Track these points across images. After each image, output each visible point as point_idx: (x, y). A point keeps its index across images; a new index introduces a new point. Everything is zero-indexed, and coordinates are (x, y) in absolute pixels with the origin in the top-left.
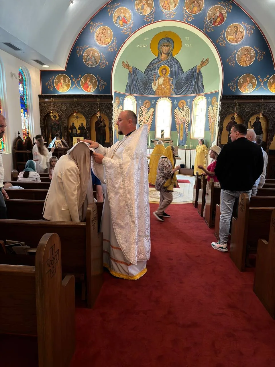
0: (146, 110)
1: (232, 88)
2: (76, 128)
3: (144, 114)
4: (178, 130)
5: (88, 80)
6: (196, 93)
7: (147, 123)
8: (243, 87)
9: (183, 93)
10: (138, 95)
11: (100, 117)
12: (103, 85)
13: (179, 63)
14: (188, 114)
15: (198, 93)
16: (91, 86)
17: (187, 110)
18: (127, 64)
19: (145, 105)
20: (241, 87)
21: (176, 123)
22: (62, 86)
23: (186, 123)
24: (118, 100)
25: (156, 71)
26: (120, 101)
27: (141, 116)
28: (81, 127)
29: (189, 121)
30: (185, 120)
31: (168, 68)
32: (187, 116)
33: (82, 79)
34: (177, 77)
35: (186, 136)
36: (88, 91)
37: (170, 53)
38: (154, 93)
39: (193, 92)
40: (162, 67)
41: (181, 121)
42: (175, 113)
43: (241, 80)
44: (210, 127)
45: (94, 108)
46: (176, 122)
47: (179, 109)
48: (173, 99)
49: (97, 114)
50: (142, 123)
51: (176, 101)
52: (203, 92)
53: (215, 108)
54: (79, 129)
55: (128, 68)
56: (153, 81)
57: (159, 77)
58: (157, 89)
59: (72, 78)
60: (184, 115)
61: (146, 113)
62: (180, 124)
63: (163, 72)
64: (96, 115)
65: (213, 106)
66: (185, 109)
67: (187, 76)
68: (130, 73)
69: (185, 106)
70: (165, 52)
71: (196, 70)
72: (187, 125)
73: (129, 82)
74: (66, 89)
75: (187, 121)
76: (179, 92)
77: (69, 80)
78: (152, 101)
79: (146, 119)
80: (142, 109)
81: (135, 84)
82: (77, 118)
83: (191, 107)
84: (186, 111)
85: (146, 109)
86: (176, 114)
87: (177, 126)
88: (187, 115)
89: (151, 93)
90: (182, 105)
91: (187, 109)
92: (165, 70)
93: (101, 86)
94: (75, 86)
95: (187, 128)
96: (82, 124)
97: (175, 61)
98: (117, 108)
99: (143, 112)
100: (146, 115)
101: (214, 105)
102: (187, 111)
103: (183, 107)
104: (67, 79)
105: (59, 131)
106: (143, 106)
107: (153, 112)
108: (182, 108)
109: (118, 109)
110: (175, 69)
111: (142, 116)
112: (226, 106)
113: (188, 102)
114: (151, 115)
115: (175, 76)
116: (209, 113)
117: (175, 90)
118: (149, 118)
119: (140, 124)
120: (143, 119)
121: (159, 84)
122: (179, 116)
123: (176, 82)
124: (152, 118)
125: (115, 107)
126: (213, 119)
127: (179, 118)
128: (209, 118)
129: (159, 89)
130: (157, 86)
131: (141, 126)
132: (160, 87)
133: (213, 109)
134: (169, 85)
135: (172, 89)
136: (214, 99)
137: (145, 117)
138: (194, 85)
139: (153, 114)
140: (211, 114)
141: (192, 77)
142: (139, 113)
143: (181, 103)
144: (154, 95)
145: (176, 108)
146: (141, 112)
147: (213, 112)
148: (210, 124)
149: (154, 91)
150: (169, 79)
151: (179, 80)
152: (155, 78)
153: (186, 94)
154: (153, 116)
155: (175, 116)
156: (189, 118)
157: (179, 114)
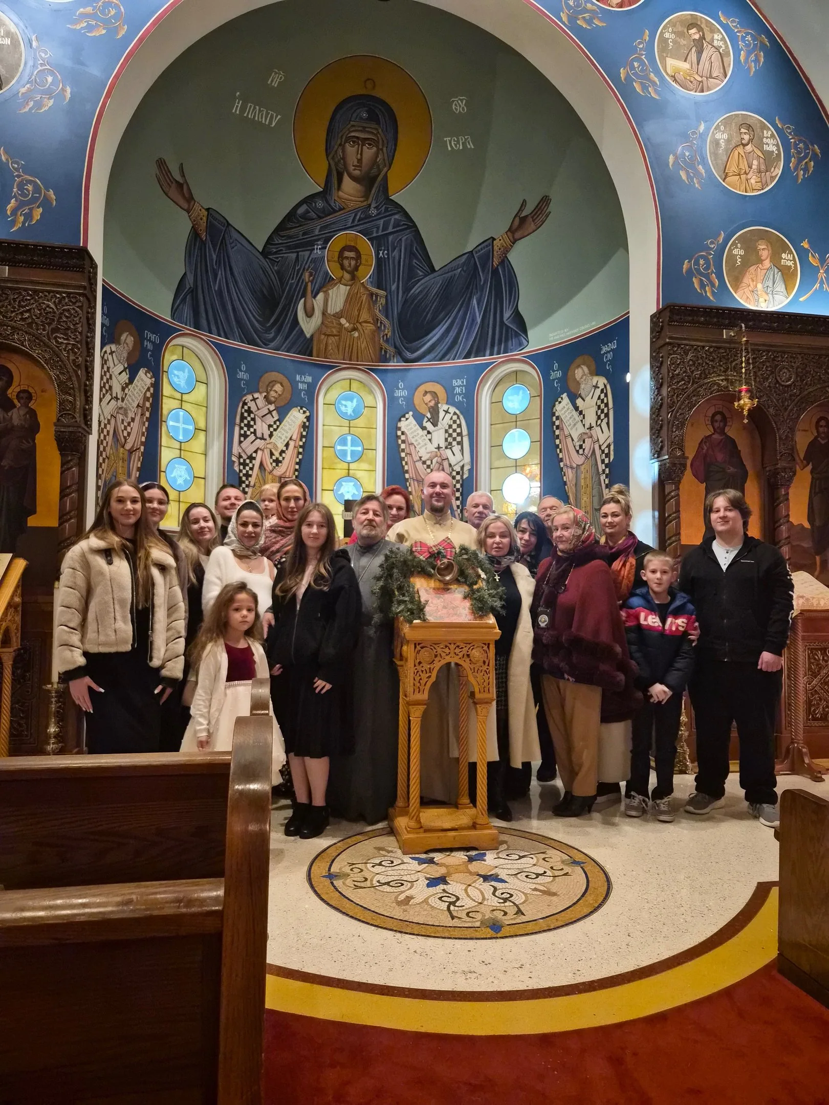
0: (270, 412)
3: (261, 427)
6: (488, 352)
7: (279, 471)
9: (432, 355)
10: (235, 344)
12: (35, 199)
13: (415, 226)
14: (459, 439)
15: (499, 353)
17: (455, 422)
18: (180, 186)
19: (268, 393)
20: (737, 282)
21: (407, 476)
23: (453, 478)
24: (127, 338)
25: (317, 252)
26: (145, 350)
27: (245, 436)
29: (462, 467)
30: (446, 464)
31: (367, 247)
32: (456, 449)
34: (407, 290)
37: (380, 178)
38: (305, 346)
39: (477, 350)
40: (340, 239)
41: (428, 470)
42: (399, 433)
43: (735, 252)
44: (571, 487)
46: (407, 472)
47: (419, 418)
48: (388, 380)
50: (251, 469)
51: (401, 385)
52: (520, 344)
53: (586, 403)
55: (186, 206)
56: (304, 295)
57: (327, 282)
58: (319, 330)
60: (443, 444)
61: (270, 426)
63: (346, 262)
65: (573, 398)
66: (445, 421)
67: (448, 285)
68: (195, 233)
69: (445, 407)
70: (357, 173)
71: (487, 257)
73: (190, 278)
75: (458, 468)
76: (413, 351)
78: (298, 378)
79: (272, 454)
80: (252, 405)
81: (220, 293)
83: (469, 411)
84: (450, 426)
85: (272, 407)
86: (403, 437)
87: (413, 488)
89: (294, 342)
90: (432, 404)
91: (455, 418)
92: (352, 254)
93: (18, 203)
95: (457, 499)
97: (397, 217)
98: (125, 377)
99: (258, 420)
102: (455, 426)
103: (435, 411)
106: (256, 395)
107: (304, 426)
108: (429, 415)
110: (396, 253)
111: (252, 437)
112: (689, 357)
113: (458, 390)
114: (294, 437)
115: (395, 284)
116: (558, 427)
117: (398, 343)
118: (284, 449)
119: (244, 472)
120: (256, 452)
121: (329, 312)
122: (417, 449)
123: (400, 307)
124: (301, 450)
125: (110, 363)
126: (581, 451)
127: (420, 457)
128: (558, 450)
129: (327, 333)
130: (317, 319)
131: (247, 482)
132: (331, 325)
133: (576, 408)
134: (373, 320)
135: (383, 336)
136: (579, 366)
137: (269, 446)
138: (479, 320)
139: (304, 433)
140: (571, 429)
141: (468, 288)
142: (238, 420)
143: (426, 393)
144: (308, 353)
145: (404, 416)
146: (246, 418)
147: (582, 421)
148: (569, 476)
149: (308, 336)
150: (372, 294)
151: (414, 300)
152: (309, 284)
153: (447, 357)
154: (301, 441)
155: (403, 446)
156: (463, 455)
157: (416, 440)
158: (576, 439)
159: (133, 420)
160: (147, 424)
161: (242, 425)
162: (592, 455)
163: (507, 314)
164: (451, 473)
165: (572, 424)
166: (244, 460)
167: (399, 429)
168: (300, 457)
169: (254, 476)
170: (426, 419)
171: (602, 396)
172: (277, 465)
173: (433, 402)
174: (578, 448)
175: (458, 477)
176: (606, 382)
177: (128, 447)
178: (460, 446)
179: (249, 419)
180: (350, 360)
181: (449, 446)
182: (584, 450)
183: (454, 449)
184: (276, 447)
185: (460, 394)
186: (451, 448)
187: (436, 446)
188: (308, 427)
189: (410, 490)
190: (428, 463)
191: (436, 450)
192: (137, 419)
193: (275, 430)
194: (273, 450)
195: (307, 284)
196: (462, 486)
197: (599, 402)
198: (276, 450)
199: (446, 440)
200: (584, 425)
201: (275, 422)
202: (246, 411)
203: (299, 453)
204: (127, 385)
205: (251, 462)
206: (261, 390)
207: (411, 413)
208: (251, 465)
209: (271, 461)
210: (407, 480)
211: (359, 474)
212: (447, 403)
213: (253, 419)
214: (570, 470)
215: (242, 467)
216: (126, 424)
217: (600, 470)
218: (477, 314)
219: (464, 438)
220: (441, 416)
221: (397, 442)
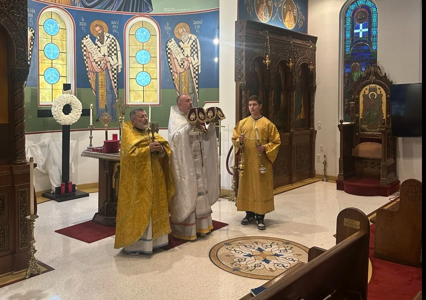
1: (249, 10)
4: (93, 87)
9: (99, 6)
14: (115, 52)
17: (113, 43)
21: (87, 69)
23: (113, 72)
29: (118, 67)
30: (108, 64)
32: (114, 57)
35: (114, 99)
39: (124, 8)
41: (99, 67)
42: (83, 46)
44: (177, 82)
46: (87, 67)
47: (93, 39)
48: (75, 15)
51: (83, 19)
52: (148, 9)
53: (185, 45)
60: (106, 54)
62: (97, 73)
65: (178, 41)
66: (107, 42)
69: (108, 35)
72: (113, 76)
75: (115, 67)
76: (89, 2)
83: (120, 37)
84: (110, 45)
86: (85, 48)
87: (91, 76)
88: (113, 54)
90: (100, 32)
91: (113, 41)
95: (115, 83)
101: (184, 38)
102: (113, 45)
103: (102, 36)
108: (99, 38)
112: (251, 42)
113: (114, 27)
116: (169, 53)
122: (93, 55)
124: (30, 53)
126: (182, 66)
127: (95, 60)
128: (170, 64)
133: (180, 46)
136: (180, 27)
139: (32, 43)
140: (177, 55)
143: (97, 25)
145: (85, 37)
147: (182, 53)
148: (176, 76)
153: (108, 8)
154: (30, 47)
155: (85, 53)
156: (118, 60)
157: (92, 51)
158: (179, 60)
162: (188, 69)
164: (111, 69)
165: (177, 53)
167: (83, 43)
170: (97, 40)
171: (194, 44)
173: (101, 31)
174: (180, 65)
176: (196, 38)
178: (116, 56)
180: (55, 2)
181: (110, 55)
182: (184, 66)
183: (113, 57)
186: (111, 56)
187: (103, 54)
188: (34, 39)
189: (89, 77)
190: (99, 63)
191: (103, 57)
196: (117, 76)
197: (192, 46)
199: (108, 52)
200: (184, 55)
207: (89, 36)
210: (87, 72)
211: (58, 66)
212: (109, 33)
214: (176, 74)
217: (193, 76)
219: (118, 52)
220: (105, 40)
221: (82, 51)
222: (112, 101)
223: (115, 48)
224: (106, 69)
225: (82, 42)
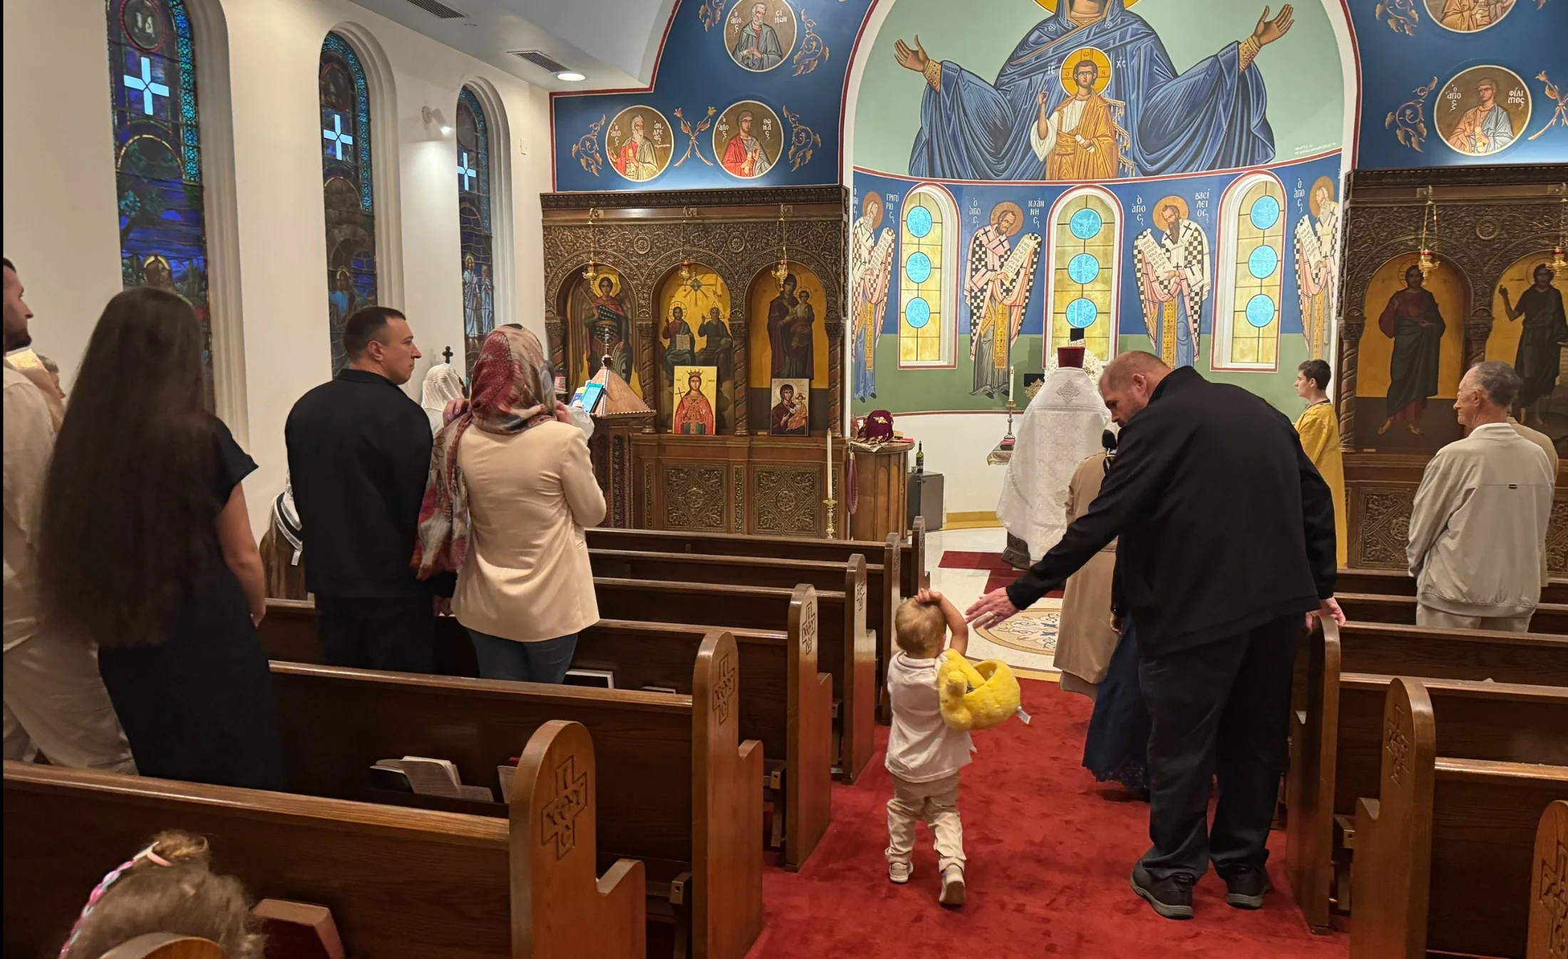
0: (1001, 243)
1: (1407, 137)
2: (689, 331)
3: (992, 260)
4: (1152, 331)
5: (745, 125)
6: (1234, 163)
7: (1008, 302)
8: (1461, 126)
9: (1174, 167)
10: (967, 182)
11: (790, 278)
12: (807, 144)
13: (1154, 33)
14: (1199, 257)
15: (1245, 165)
16: (755, 151)
17: (1196, 239)
18: (915, 52)
19: (999, 224)
20: (1450, 130)
21: (1142, 297)
22: (638, 155)
23: (1192, 299)
24: (873, 208)
25: (1052, 72)
26: (886, 211)
27: (977, 270)
28: (709, 322)
29: (1202, 288)
30: (1184, 284)
31: (1103, 59)
32: (1196, 268)
33: (721, 122)
34: (1147, 98)
35: (1191, 352)
36: (741, 173)
38: (1040, 169)
39: (1223, 160)
40: (1075, 56)
41: (1166, 291)
42: (1136, 252)
43: (1450, 96)
44: (1305, 317)
45: (767, 244)
46: (1143, 293)
47: (1157, 235)
48: (1125, 194)
49: (777, 270)
50: (982, 301)
51: (1139, 200)
52: (1267, 156)
53: (1324, 229)
54: (701, 334)
55: (921, 68)
56: (1037, 118)
57: (1063, 99)
58: (1053, 151)
59: (680, 119)
60: (1182, 263)
61: (1001, 257)
62: (1161, 304)
63: (1082, 77)
64: (773, 273)
65: (1313, 221)
66: (1185, 238)
67: (1193, 90)
68: (931, 88)
69: (1186, 223)
71: (1232, 61)
72: (1192, 308)
73: (926, 130)
74: (653, 167)
75: (1196, 289)
76: (1153, 163)
77: (665, 130)
78: (1030, 204)
79: (1002, 284)
80: (984, 239)
81: (954, 137)
82: (693, 287)
84: (1191, 244)
85: (1003, 238)
86: (1140, 256)
87: (1150, 311)
89: (1027, 169)
90: (1172, 219)
91: (1196, 234)
92: (1088, 69)
93: (799, 149)
94: (688, 153)
95: (1195, 321)
96: (715, 312)
97: (1134, 26)
98: (871, 242)
99: (989, 253)
100: (1001, 267)
101: (1323, 214)
102: (1195, 243)
103: (1175, 227)
104: (658, 125)
105: (622, 344)
107: (1035, 252)
108: (1168, 232)
109: (876, 243)
110: (1135, 62)
112: (1374, 220)
113: (1201, 204)
114: (1025, 265)
115: (1135, 93)
116: (1298, 251)
117: (1138, 155)
118: (1015, 277)
119: (975, 304)
120: (987, 284)
121: (1063, 130)
122: (1155, 268)
123: (1139, 119)
124: (1031, 277)
125: (860, 235)
126: (1317, 280)
127: (1158, 277)
128: (1297, 276)
129: (1062, 153)
130: (1052, 137)
131: (978, 314)
132: (1066, 144)
133: (1316, 233)
134: (1111, 133)
135: (1122, 149)
136: (1320, 188)
137: (999, 277)
138: (1225, 127)
139: (1035, 260)
140: (1310, 255)
141: (1213, 93)
142: (970, 257)
143: (1166, 207)
144: (1040, 177)
145: (1141, 234)
146: (977, 252)
147: (1319, 248)
148: (1305, 305)
149: (1041, 159)
150: (1110, 106)
151: (1156, 107)
152: (1043, 106)
153: (1190, 168)
154: (1032, 267)
155: (1139, 266)
156: (1203, 274)
157: (1154, 259)
158: (1313, 267)
159: (878, 276)
160: (889, 276)
161: (974, 260)
162: (1324, 287)
163: (1255, 122)
164: (1189, 294)
165: (1311, 249)
166: (976, 293)
167: (1136, 247)
168: (1031, 284)
169: (984, 308)
170: (1165, 236)
171: (1337, 225)
172: (1007, 294)
173: (1174, 217)
174: (1314, 277)
175: (1197, 299)
177: (873, 301)
178: (1200, 265)
179: (980, 253)
180: (1085, 178)
181: (1189, 265)
182: (1319, 279)
183: (1193, 268)
184: (1006, 276)
185: (1202, 209)
186: (1190, 267)
187: (1175, 265)
188: (1039, 253)
189: (1145, 311)
190: (1166, 283)
191: (1175, 269)
192: (881, 274)
193: (1006, 260)
194: (1004, 281)
195: (1040, 106)
196: (1200, 307)
197: (1334, 231)
198: (1007, 280)
199: (1186, 258)
200: (1320, 253)
201: (1006, 253)
202: (977, 245)
203: (1030, 280)
204: (873, 248)
205: (982, 294)
206: (992, 222)
207: (1149, 230)
208: (982, 297)
209: (1002, 291)
210: (1142, 302)
211: (1094, 295)
212: (1188, 219)
213: (985, 253)
214: (1306, 299)
215: (973, 300)
216: (872, 282)
217: (1331, 304)
218: (1224, 123)
219: (1205, 257)
220: (1181, 233)
221: (1133, 262)
222: (1187, 357)
223: (1199, 248)
224: (1178, 294)
225: (1135, 244)
